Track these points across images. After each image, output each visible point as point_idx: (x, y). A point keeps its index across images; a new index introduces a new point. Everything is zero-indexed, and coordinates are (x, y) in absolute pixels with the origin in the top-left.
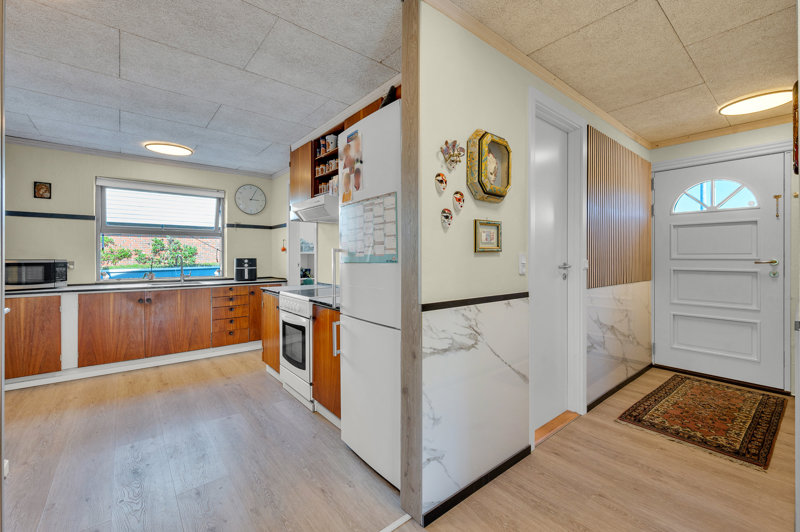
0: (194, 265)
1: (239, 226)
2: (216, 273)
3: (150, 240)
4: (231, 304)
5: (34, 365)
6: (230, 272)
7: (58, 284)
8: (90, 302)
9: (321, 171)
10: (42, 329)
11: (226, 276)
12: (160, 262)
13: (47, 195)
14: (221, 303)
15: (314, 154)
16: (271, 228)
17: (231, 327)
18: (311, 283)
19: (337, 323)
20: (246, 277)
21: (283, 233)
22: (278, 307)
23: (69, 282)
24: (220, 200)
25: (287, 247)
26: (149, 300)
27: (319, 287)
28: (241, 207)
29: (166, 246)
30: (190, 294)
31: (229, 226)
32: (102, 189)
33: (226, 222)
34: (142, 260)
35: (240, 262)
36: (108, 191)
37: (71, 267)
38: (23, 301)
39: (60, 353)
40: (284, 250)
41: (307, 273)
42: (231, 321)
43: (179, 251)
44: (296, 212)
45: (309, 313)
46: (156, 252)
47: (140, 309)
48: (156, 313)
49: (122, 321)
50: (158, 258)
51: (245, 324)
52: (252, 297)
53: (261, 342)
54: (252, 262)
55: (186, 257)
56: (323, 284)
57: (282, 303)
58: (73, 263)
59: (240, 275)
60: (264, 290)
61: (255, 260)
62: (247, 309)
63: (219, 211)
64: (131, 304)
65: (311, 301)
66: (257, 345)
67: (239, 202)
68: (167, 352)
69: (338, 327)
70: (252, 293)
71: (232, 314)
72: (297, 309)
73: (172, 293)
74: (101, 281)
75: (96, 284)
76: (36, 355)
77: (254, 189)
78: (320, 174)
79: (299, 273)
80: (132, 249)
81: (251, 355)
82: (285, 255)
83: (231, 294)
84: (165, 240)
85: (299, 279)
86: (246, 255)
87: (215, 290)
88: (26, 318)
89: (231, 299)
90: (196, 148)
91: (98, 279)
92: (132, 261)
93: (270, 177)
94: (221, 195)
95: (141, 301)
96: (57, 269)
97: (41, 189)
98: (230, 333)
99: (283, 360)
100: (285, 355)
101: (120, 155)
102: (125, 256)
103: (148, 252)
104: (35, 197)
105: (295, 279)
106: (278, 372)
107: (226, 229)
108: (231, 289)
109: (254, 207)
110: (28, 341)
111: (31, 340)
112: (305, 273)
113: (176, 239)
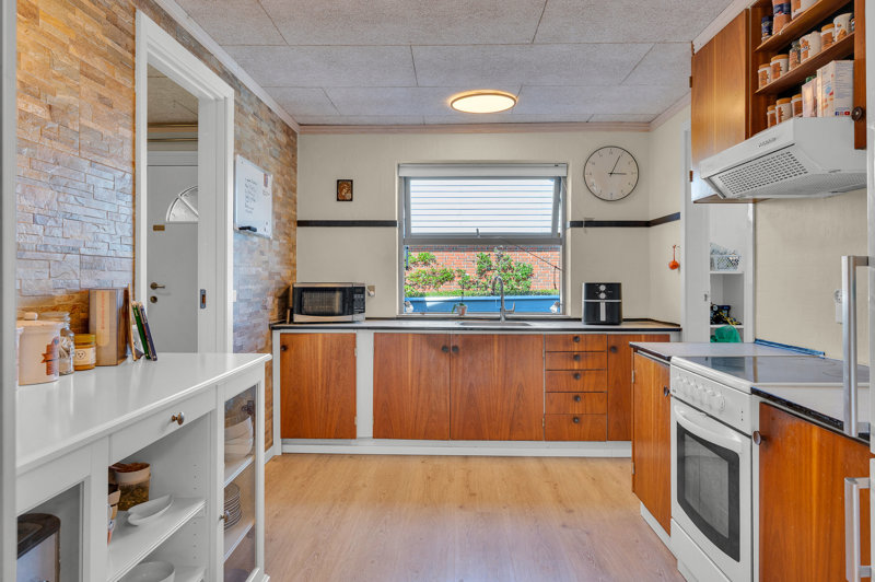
0: (527, 293)
1: (590, 224)
2: (554, 309)
3: (474, 255)
4: (576, 366)
5: (331, 426)
6: (576, 306)
7: (357, 317)
8: (387, 344)
9: (774, 72)
10: (338, 376)
11: (569, 314)
12: (486, 287)
13: (348, 196)
14: (561, 363)
15: (754, 37)
16: (648, 224)
17: (577, 409)
18: (735, 337)
19: (862, 482)
20: (603, 318)
21: (674, 233)
22: (666, 390)
23: (367, 314)
24: (559, 181)
25: (681, 260)
26: (455, 348)
27: (762, 351)
28: (594, 189)
29: (494, 264)
30: (513, 342)
31: (575, 224)
32: (405, 181)
33: (570, 219)
34: (467, 284)
35: (592, 290)
36: (412, 182)
37: (372, 293)
38: (320, 337)
39: (355, 415)
40: (675, 266)
41: (724, 313)
42: (576, 398)
43: (509, 272)
44: (709, 180)
45: (751, 422)
46: (482, 273)
47: (444, 361)
48: (464, 371)
49: (423, 377)
50: (484, 281)
51: (601, 407)
52: (613, 356)
53: (629, 444)
54: (614, 290)
55: (518, 281)
56: (770, 344)
57: (677, 382)
58: (372, 288)
59: (592, 313)
60: (636, 349)
61: (619, 285)
62: (604, 380)
63: (560, 199)
64: (433, 352)
65: (754, 392)
66: (623, 450)
67: (591, 180)
68: (479, 436)
69: (865, 495)
70: (614, 349)
71: (578, 385)
72: (716, 405)
73: (486, 340)
74: (404, 314)
75: (398, 319)
76: (333, 411)
77: (618, 152)
78: (771, 81)
79: (708, 314)
80: (455, 268)
81: (610, 467)
82: (679, 277)
83: (576, 347)
84: (493, 256)
85: (705, 327)
86: (603, 277)
87: (549, 338)
88: (323, 361)
89: (576, 357)
90: (520, 91)
91: (401, 312)
92: (455, 286)
93: (647, 125)
94: (560, 172)
95: (445, 349)
96: (355, 296)
97: (344, 189)
98: (575, 419)
99: (677, 511)
100: (682, 501)
101: (424, 128)
102: (447, 278)
103: (472, 274)
104: (338, 200)
105: (699, 325)
106: (668, 530)
107: (569, 231)
108: (576, 338)
109: (617, 186)
110: (324, 392)
111: (328, 393)
112: (720, 315)
113: (507, 254)
